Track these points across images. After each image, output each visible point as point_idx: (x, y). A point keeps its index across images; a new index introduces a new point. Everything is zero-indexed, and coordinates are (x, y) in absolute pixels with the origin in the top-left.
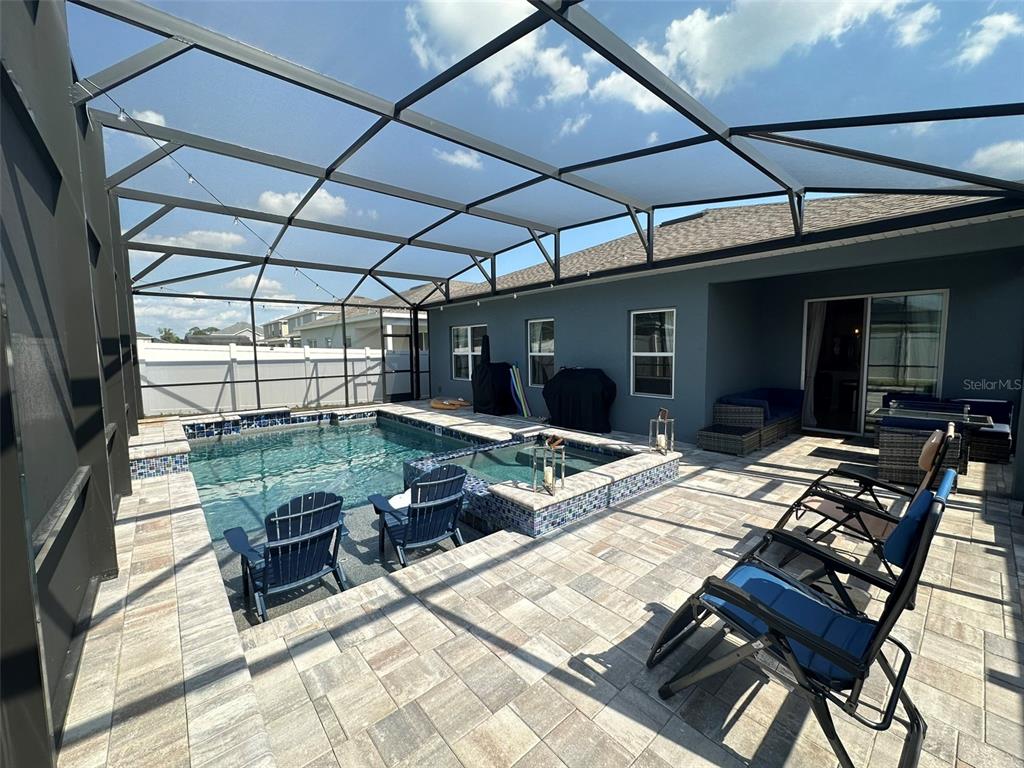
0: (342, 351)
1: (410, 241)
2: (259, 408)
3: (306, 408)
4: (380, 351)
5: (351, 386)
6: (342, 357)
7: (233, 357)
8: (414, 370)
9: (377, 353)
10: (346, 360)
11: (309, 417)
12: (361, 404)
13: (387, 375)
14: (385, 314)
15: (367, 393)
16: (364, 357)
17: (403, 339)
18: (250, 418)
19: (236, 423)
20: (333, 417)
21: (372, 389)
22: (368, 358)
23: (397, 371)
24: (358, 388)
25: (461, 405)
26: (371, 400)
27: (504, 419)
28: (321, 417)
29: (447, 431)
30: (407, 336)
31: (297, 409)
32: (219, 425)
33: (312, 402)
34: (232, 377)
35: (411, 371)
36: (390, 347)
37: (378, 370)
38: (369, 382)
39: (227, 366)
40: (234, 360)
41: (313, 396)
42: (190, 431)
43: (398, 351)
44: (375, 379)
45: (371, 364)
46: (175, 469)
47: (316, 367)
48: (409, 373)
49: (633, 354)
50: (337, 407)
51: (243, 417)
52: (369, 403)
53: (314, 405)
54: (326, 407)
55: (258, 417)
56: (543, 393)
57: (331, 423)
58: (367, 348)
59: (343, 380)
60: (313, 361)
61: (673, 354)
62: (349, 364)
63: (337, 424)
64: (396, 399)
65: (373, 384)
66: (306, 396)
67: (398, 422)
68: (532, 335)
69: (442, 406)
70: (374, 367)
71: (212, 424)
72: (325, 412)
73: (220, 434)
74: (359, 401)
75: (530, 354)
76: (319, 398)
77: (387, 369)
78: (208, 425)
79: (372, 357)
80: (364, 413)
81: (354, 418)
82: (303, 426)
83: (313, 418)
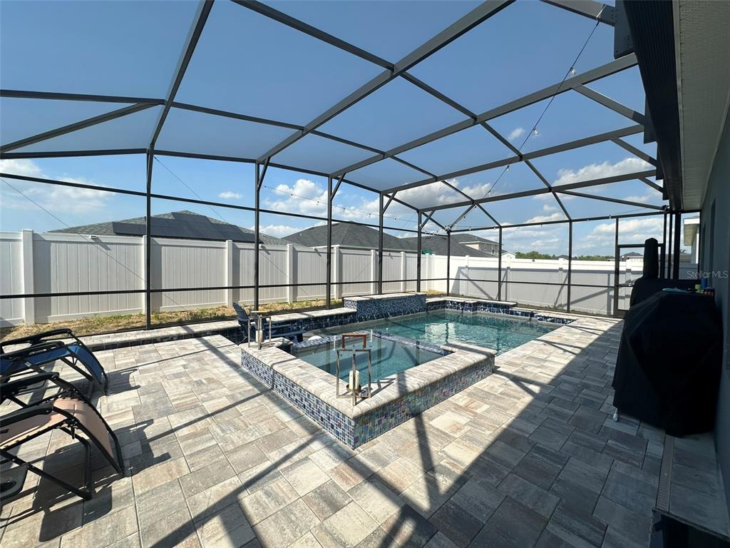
11: (522, 312)
16: (624, 269)
19: (470, 305)
32: (463, 304)
33: (562, 305)
41: (563, 300)
42: (450, 304)
51: (480, 303)
53: (564, 308)
55: (494, 306)
60: (566, 271)
71: (459, 303)
80: (563, 319)
81: (552, 321)
82: (517, 318)
83: (526, 314)
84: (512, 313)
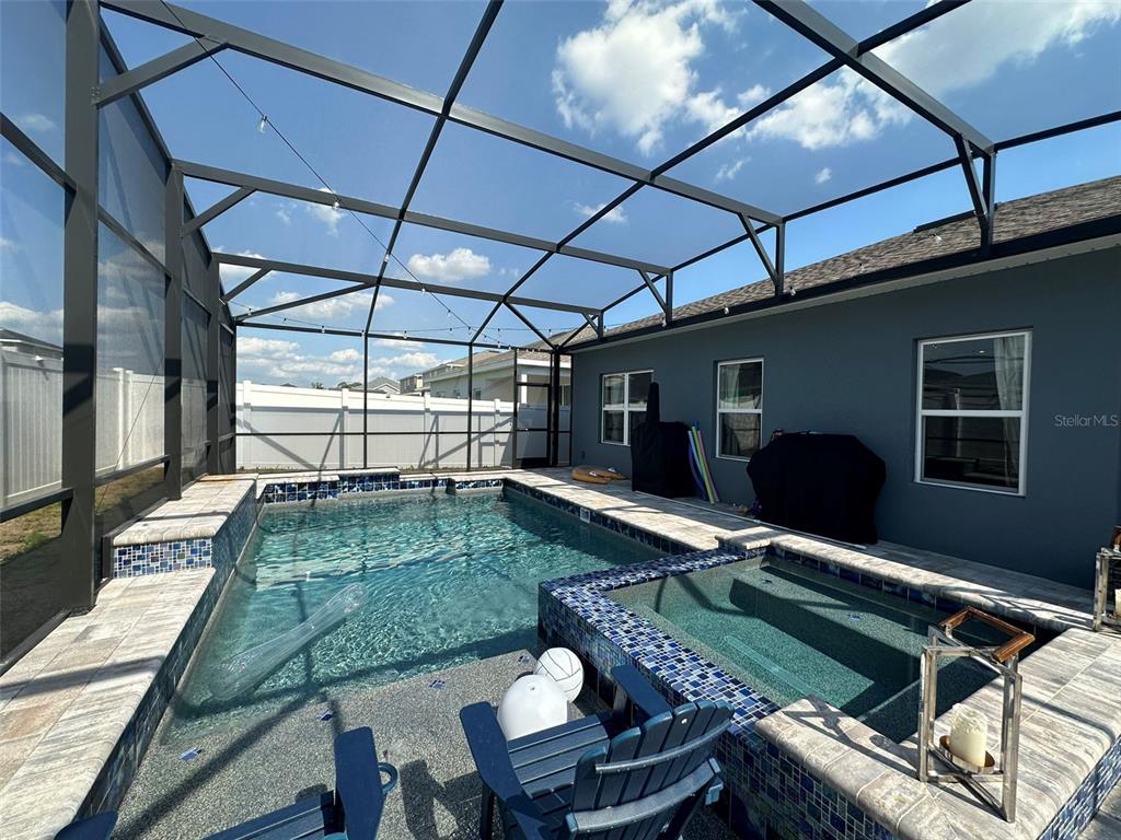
0: (467, 402)
1: (559, 248)
2: (365, 468)
3: (422, 469)
4: (512, 404)
5: (475, 445)
6: (466, 409)
7: (345, 405)
8: (552, 429)
9: (508, 407)
10: (470, 413)
11: (421, 482)
12: (487, 468)
13: (519, 434)
14: (520, 361)
15: (494, 455)
16: (493, 410)
17: (540, 388)
18: (352, 479)
19: (333, 485)
20: (450, 483)
21: (501, 450)
22: (498, 412)
23: (530, 430)
24: (484, 448)
25: (612, 478)
26: (498, 464)
27: (679, 503)
28: (435, 482)
29: (598, 517)
30: (545, 385)
31: (411, 471)
32: (314, 486)
33: (428, 463)
34: (342, 427)
35: (548, 430)
36: (524, 399)
37: (508, 427)
38: (497, 442)
39: (337, 415)
40: (345, 408)
41: (430, 456)
42: (280, 492)
43: (534, 405)
44: (504, 438)
45: (501, 419)
46: (190, 562)
47: (436, 421)
48: (546, 433)
49: (922, 412)
50: (458, 470)
51: (342, 478)
52: (495, 468)
53: (430, 467)
54: (445, 469)
55: (361, 479)
56: (748, 469)
57: (447, 491)
58: (498, 400)
59: (465, 438)
60: (433, 413)
61: (1022, 414)
62: (475, 419)
63: (454, 493)
64: (528, 464)
65: (502, 444)
66: (423, 455)
67: (529, 496)
68: (725, 384)
69: (586, 478)
70: (506, 422)
71: (305, 484)
72: (441, 476)
73: (314, 497)
74: (484, 464)
75: (719, 411)
76: (437, 458)
77: (520, 426)
78: (301, 485)
79: (502, 410)
80: (487, 481)
81: (475, 486)
82: (413, 493)
83: (425, 483)
84: (404, 486)
